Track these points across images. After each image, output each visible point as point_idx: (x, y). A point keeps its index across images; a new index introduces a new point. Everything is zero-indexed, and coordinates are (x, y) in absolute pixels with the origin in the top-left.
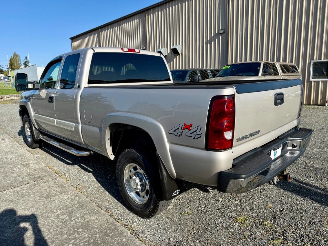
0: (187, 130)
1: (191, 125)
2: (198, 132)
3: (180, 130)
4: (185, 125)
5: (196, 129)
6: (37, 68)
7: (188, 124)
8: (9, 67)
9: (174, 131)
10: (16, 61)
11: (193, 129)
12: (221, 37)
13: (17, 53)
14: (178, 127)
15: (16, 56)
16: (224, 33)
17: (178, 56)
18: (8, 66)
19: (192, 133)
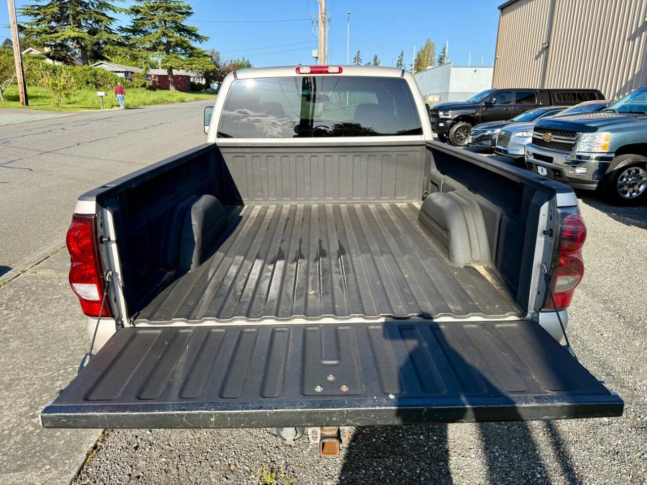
6: (452, 68)
8: (414, 66)
10: (428, 55)
13: (432, 41)
15: (429, 46)
18: (412, 65)
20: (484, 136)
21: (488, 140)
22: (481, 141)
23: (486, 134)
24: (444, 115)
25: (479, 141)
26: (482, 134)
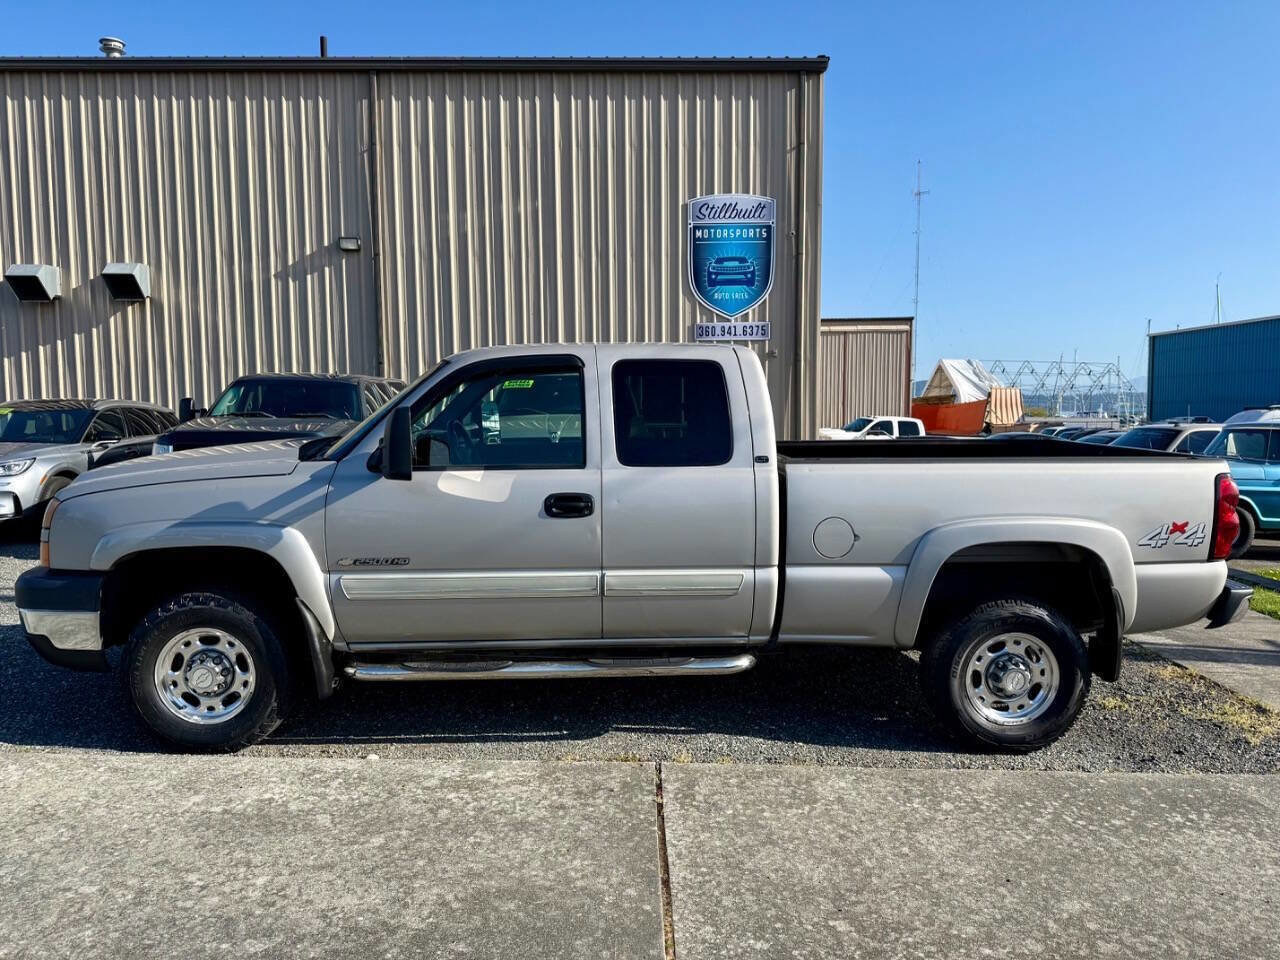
0: (1178, 533)
1: (1186, 524)
2: (1199, 535)
3: (1163, 536)
4: (1174, 525)
5: (1195, 529)
7: (1179, 523)
9: (1151, 539)
11: (1189, 530)
12: (344, 261)
14: (1158, 531)
16: (357, 251)
17: (130, 308)
19: (1186, 538)
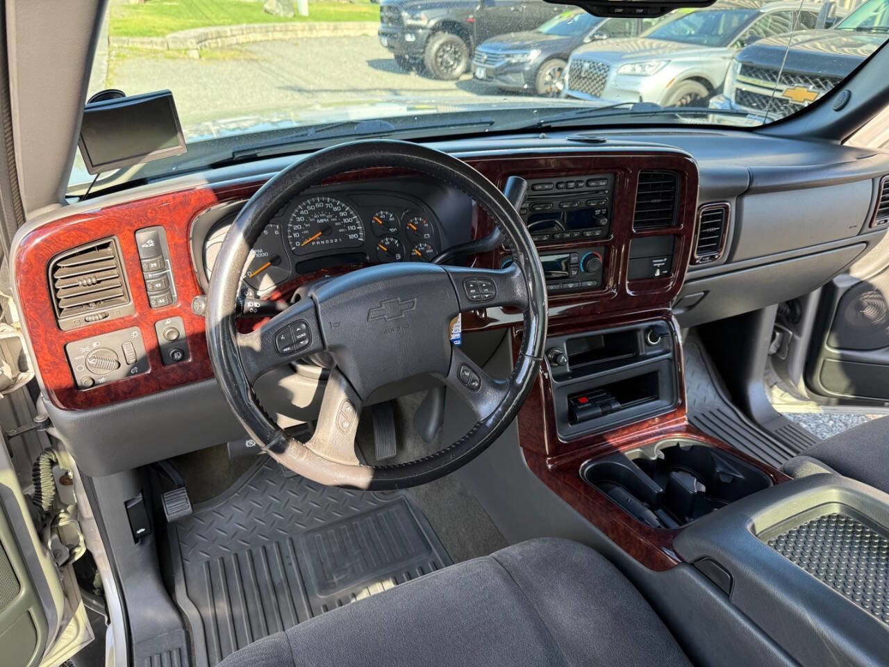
20: (509, 64)
21: (518, 72)
22: (505, 73)
23: (514, 61)
24: (412, 18)
25: (501, 74)
26: (507, 59)
